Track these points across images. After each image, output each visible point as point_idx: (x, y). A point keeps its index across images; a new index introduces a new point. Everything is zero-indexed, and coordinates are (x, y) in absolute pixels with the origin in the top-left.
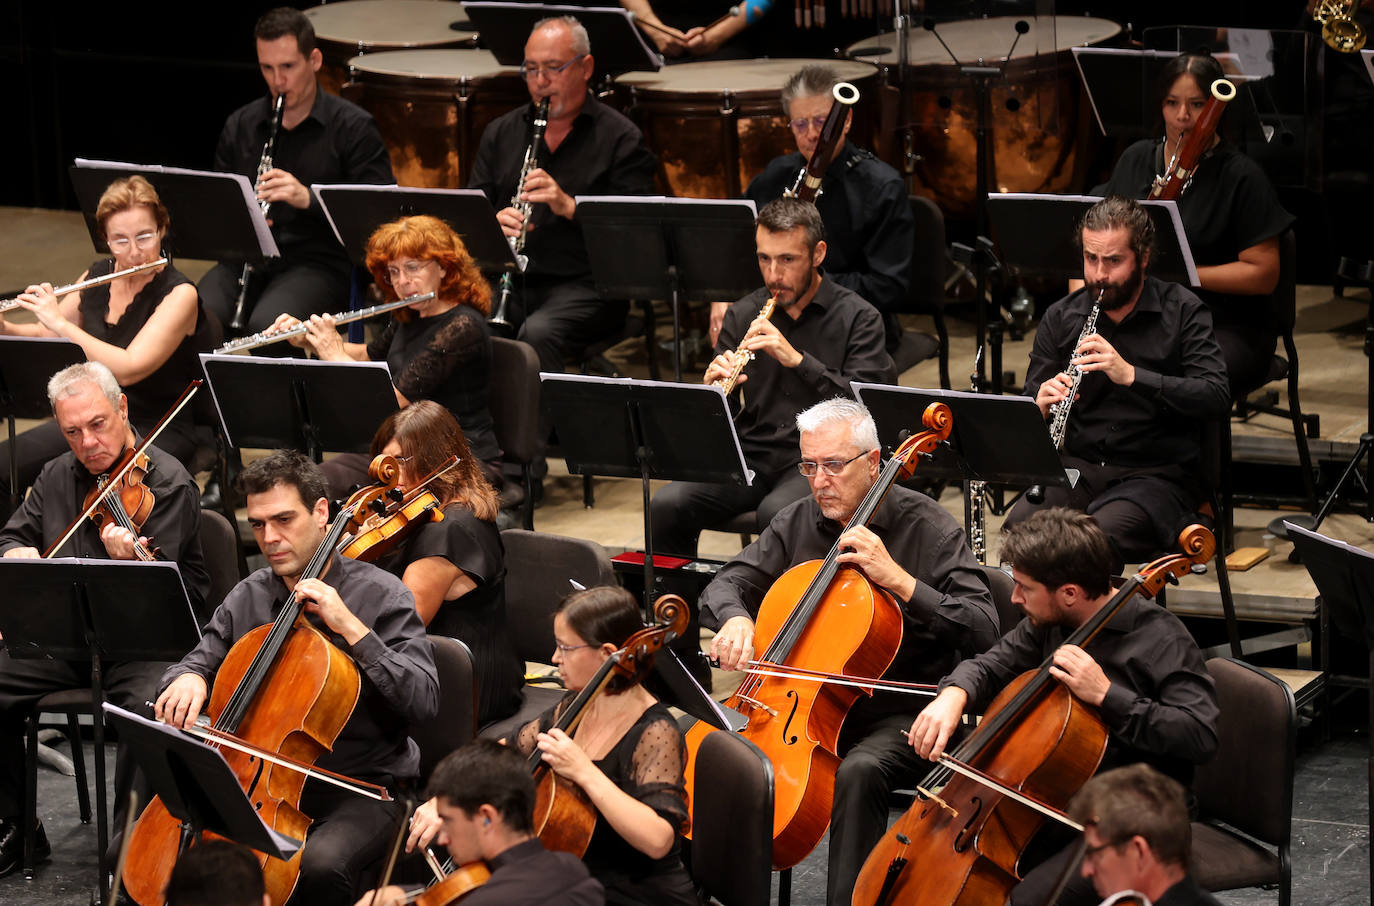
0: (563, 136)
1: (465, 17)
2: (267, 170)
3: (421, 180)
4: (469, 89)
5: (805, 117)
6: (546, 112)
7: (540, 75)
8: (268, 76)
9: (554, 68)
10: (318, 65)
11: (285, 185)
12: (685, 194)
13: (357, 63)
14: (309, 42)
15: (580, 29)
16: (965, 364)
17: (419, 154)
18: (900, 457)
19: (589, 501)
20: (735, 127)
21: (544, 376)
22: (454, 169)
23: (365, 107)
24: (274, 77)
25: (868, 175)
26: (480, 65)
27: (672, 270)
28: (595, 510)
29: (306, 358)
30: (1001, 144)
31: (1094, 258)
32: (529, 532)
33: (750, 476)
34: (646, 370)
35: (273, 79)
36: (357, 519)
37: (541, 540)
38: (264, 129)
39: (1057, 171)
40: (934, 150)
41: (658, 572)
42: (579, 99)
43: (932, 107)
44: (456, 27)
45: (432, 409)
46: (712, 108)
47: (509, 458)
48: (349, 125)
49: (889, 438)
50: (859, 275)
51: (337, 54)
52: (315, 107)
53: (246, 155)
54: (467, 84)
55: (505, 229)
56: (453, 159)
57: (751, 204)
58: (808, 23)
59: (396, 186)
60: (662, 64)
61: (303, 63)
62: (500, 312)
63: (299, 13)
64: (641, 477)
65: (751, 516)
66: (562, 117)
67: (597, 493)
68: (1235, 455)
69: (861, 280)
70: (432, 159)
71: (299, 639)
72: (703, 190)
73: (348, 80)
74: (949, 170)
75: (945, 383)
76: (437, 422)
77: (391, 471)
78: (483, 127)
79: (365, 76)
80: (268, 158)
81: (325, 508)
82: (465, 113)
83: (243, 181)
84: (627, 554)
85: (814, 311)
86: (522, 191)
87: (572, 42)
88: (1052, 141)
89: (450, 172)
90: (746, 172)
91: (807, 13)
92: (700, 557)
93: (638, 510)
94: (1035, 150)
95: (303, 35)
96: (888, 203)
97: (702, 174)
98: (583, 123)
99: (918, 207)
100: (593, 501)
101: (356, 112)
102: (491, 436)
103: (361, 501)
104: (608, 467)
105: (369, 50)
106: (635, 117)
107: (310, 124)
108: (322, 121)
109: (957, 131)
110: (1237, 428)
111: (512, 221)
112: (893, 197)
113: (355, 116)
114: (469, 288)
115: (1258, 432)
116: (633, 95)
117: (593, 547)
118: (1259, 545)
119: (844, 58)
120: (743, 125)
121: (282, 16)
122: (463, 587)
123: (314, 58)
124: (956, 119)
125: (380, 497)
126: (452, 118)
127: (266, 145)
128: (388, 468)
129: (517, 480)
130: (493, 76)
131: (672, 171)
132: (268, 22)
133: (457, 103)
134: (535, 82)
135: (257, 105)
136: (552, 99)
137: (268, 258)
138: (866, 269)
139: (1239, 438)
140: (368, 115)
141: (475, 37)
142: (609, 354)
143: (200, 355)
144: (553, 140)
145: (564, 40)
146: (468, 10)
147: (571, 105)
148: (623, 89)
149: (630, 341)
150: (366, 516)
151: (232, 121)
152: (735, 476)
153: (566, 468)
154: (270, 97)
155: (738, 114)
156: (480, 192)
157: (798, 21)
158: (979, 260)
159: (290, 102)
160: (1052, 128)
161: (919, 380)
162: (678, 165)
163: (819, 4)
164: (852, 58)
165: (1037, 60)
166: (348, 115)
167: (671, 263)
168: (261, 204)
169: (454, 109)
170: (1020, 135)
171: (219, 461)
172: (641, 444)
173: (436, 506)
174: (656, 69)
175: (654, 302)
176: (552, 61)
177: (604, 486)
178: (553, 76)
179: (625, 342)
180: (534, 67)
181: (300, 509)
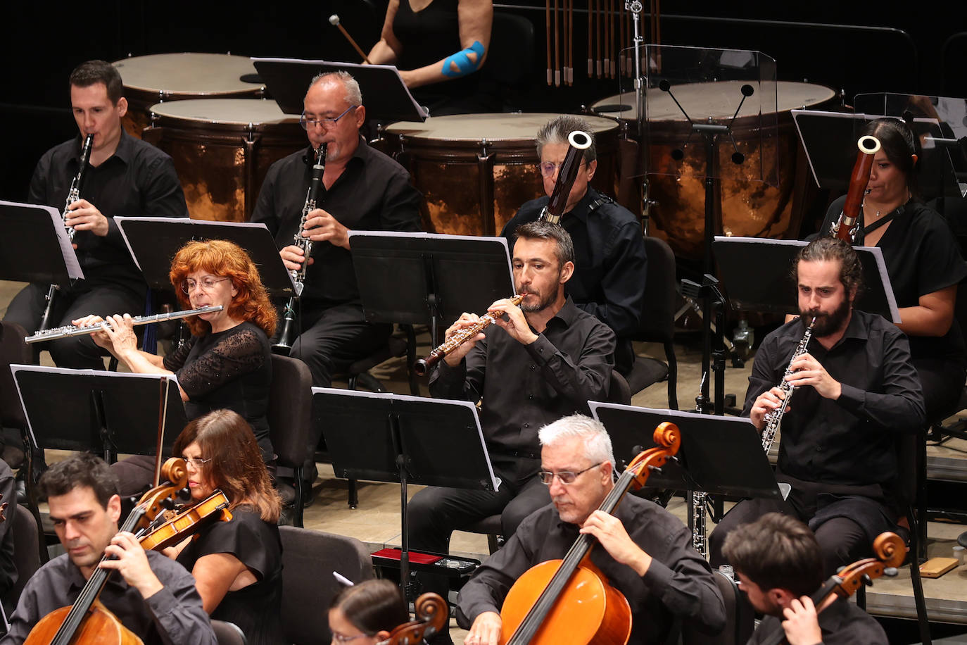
0: (337, 176)
1: (254, 71)
2: (75, 200)
3: (211, 213)
4: (254, 134)
7: (318, 124)
8: (79, 118)
9: (330, 118)
10: (124, 112)
11: (89, 216)
12: (445, 231)
13: (158, 110)
14: (117, 91)
15: (353, 82)
16: (690, 387)
17: (210, 190)
18: (634, 469)
19: (353, 503)
20: (492, 172)
21: (315, 390)
22: (241, 204)
23: (164, 149)
24: (85, 120)
25: (608, 217)
26: (267, 113)
27: (432, 297)
28: (357, 510)
29: (105, 370)
30: (727, 192)
31: (807, 290)
32: (298, 529)
33: (497, 483)
34: (407, 386)
35: (83, 121)
36: (149, 515)
37: (309, 536)
38: (73, 165)
39: (776, 218)
40: (667, 196)
41: (413, 567)
42: (353, 144)
43: (666, 159)
44: (246, 79)
45: (230, 417)
46: (472, 155)
47: (282, 462)
48: (149, 164)
49: (623, 454)
50: (596, 305)
51: (141, 100)
52: (120, 146)
53: (56, 188)
54: (254, 129)
56: (240, 196)
58: (557, 82)
59: (189, 219)
60: (427, 115)
61: (111, 108)
62: (284, 337)
63: (109, 65)
64: (398, 481)
66: (337, 161)
67: (360, 493)
68: (930, 475)
69: (597, 309)
70: (222, 195)
71: (94, 620)
72: (461, 228)
73: (149, 124)
74: (681, 215)
75: (673, 404)
77: (180, 473)
78: (268, 166)
79: (165, 121)
80: (76, 190)
81: (118, 504)
82: (251, 156)
83: (53, 211)
84: (385, 550)
86: (303, 229)
87: (346, 95)
88: (772, 191)
89: (237, 207)
90: (500, 213)
91: (557, 73)
92: (450, 554)
93: (395, 511)
94: (757, 199)
95: (112, 84)
96: (625, 242)
97: (461, 213)
98: (355, 165)
99: (653, 248)
100: (357, 502)
101: (156, 153)
102: (267, 442)
103: (153, 499)
104: (371, 472)
105: (168, 98)
107: (114, 163)
108: (125, 159)
109: (688, 180)
110: (932, 451)
111: (294, 257)
112: (629, 237)
113: (155, 155)
115: (950, 454)
116: (402, 142)
117: (354, 542)
118: (950, 555)
119: (589, 114)
120: (499, 170)
121: (94, 67)
122: (246, 580)
123: (121, 105)
124: (688, 169)
125: (170, 496)
126: (239, 160)
127: (75, 179)
128: (178, 470)
129: (288, 481)
130: (277, 123)
131: (434, 210)
132: (82, 71)
133: (245, 146)
134: (313, 130)
135: (68, 146)
136: (329, 144)
137: (73, 280)
138: (602, 300)
139: (933, 459)
140: (167, 156)
141: (262, 88)
142: (374, 371)
143: (11, 365)
144: (327, 181)
145: (339, 93)
146: (256, 64)
147: (344, 151)
148: (393, 136)
149: (394, 359)
150: (157, 511)
152: (484, 483)
153: (333, 473)
154: (81, 139)
155: (493, 161)
156: (263, 226)
157: (549, 81)
158: (705, 295)
159: (98, 143)
160: (772, 179)
161: (650, 401)
162: (440, 205)
163: (568, 66)
164: (596, 113)
165: (760, 119)
166: (148, 155)
167: (430, 292)
168: (67, 229)
169: (242, 151)
170: (745, 185)
171: (25, 460)
172: (401, 452)
174: (422, 120)
175: (415, 326)
176: (328, 112)
177: (365, 489)
178: (329, 125)
179: (388, 361)
180: (312, 116)
181: (97, 507)
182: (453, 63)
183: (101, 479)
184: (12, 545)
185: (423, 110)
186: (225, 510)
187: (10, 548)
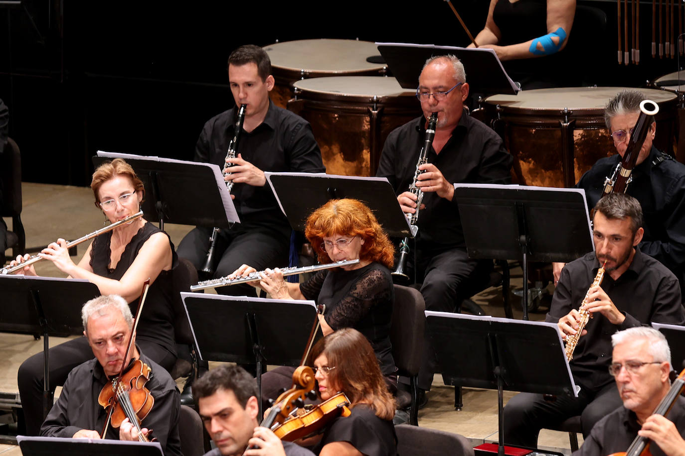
1: (378, 53)
3: (343, 169)
4: (378, 105)
5: (623, 128)
6: (435, 124)
7: (431, 97)
8: (234, 90)
9: (441, 92)
10: (271, 87)
11: (246, 171)
12: (533, 183)
13: (300, 85)
14: (266, 70)
15: (459, 64)
17: (342, 151)
18: (683, 379)
19: (458, 405)
20: (572, 135)
21: (428, 313)
22: (367, 162)
23: (304, 117)
24: (239, 92)
25: (668, 171)
26: (389, 88)
27: (523, 238)
28: (462, 412)
29: (257, 297)
32: (414, 427)
33: (577, 390)
34: (502, 310)
35: (238, 94)
36: (284, 413)
37: (424, 433)
38: (231, 131)
42: (458, 115)
44: (371, 60)
45: (353, 334)
46: (556, 121)
47: (403, 372)
48: (291, 129)
50: (661, 243)
51: (285, 78)
52: (268, 115)
53: (218, 150)
54: (378, 101)
55: (403, 208)
56: (366, 155)
57: (582, 191)
58: (627, 62)
59: (325, 174)
60: (519, 89)
61: (260, 83)
62: (400, 267)
63: (260, 49)
64: (496, 388)
65: (578, 419)
66: (445, 127)
67: (465, 400)
69: (661, 246)
70: (352, 155)
72: (547, 181)
73: (292, 97)
76: (356, 345)
77: (309, 378)
79: (305, 94)
80: (232, 150)
81: (255, 404)
82: (376, 123)
83: (215, 168)
84: (485, 444)
85: (630, 276)
86: (417, 180)
87: (454, 73)
89: (364, 165)
90: (579, 169)
91: (627, 54)
92: (538, 448)
93: (495, 413)
95: (262, 63)
96: (682, 191)
97: (547, 169)
98: (460, 133)
100: (462, 406)
101: (296, 120)
102: (390, 357)
103: (287, 400)
104: (474, 381)
105: (308, 76)
106: (498, 128)
108: (272, 126)
111: (410, 202)
113: (297, 121)
114: (381, 252)
116: (499, 111)
117: (460, 439)
119: (653, 87)
120: (578, 134)
121: (248, 50)
123: (269, 82)
125: (301, 397)
126: (366, 127)
127: (231, 142)
128: (307, 376)
130: (397, 96)
131: (524, 166)
132: (238, 53)
133: (370, 114)
134: (426, 102)
136: (439, 114)
137: (231, 224)
140: (307, 122)
141: (385, 67)
142: (475, 298)
143: (181, 293)
144: (438, 144)
145: (449, 71)
146: (380, 48)
147: (452, 119)
148: (492, 105)
149: (492, 288)
150: (290, 410)
151: (208, 125)
152: (566, 390)
153: (443, 381)
155: (573, 126)
156: (385, 179)
157: (620, 60)
159: (249, 111)
162: (530, 162)
163: (635, 48)
164: (659, 87)
166: (291, 121)
167: (521, 233)
168: (226, 183)
169: (368, 119)
171: (192, 370)
172: (498, 364)
173: (347, 405)
174: (515, 93)
175: (509, 261)
176: (440, 87)
177: (470, 395)
178: (440, 98)
179: (488, 290)
180: (426, 90)
181: (236, 407)
182: (539, 43)
183: (240, 384)
184: (179, 438)
185: (515, 85)
186: (344, 407)
187: (177, 441)
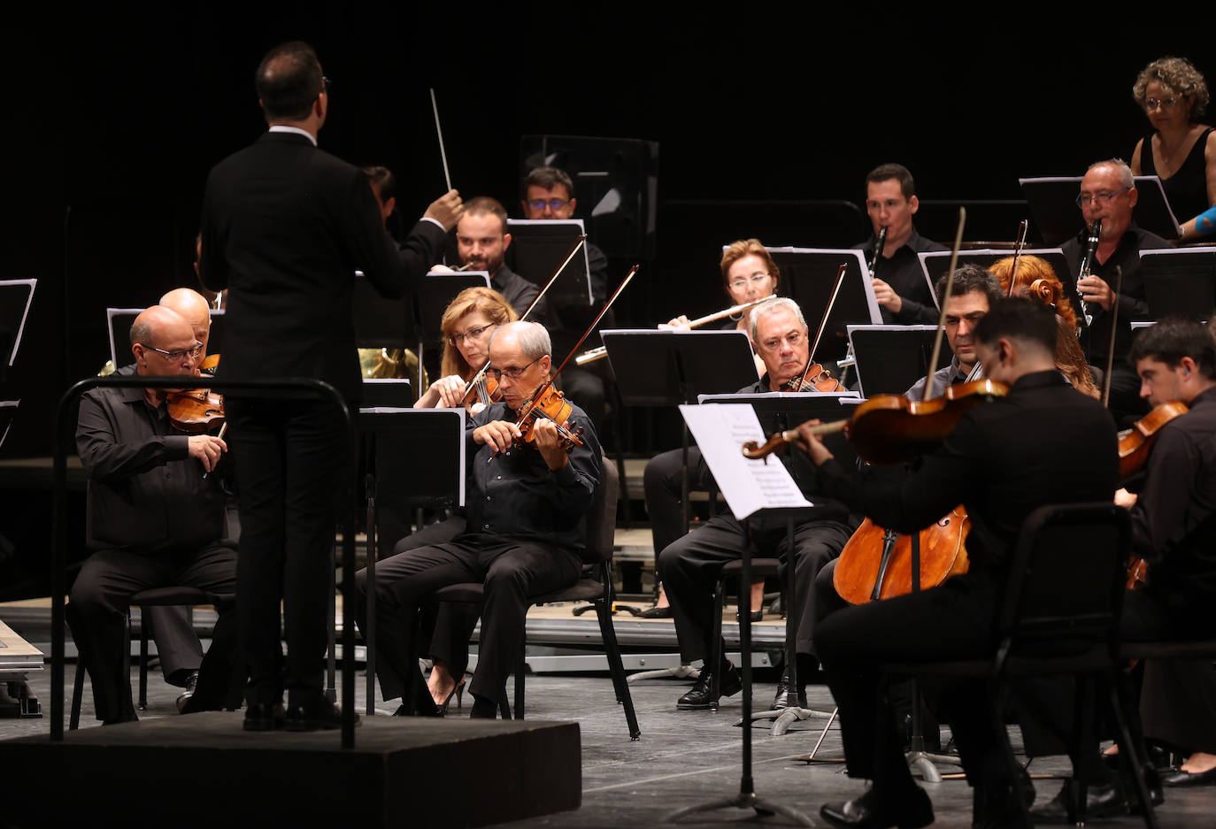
6: (1098, 231)
7: (1093, 202)
9: (1105, 195)
10: (915, 209)
11: (884, 291)
15: (1126, 168)
35: (877, 214)
87: (1120, 176)
95: (906, 181)
123: (912, 204)
132: (878, 169)
134: (1089, 208)
136: (1103, 221)
145: (1113, 174)
159: (890, 234)
176: (1103, 190)
178: (1104, 203)
180: (1088, 195)
182: (1206, 219)
